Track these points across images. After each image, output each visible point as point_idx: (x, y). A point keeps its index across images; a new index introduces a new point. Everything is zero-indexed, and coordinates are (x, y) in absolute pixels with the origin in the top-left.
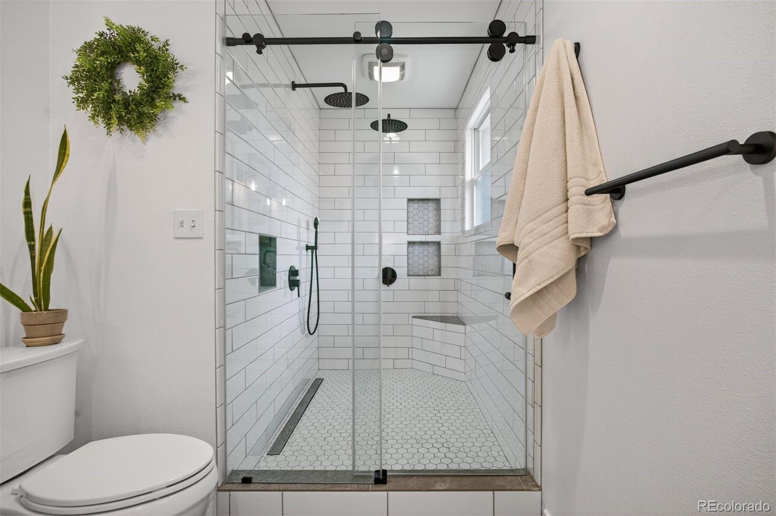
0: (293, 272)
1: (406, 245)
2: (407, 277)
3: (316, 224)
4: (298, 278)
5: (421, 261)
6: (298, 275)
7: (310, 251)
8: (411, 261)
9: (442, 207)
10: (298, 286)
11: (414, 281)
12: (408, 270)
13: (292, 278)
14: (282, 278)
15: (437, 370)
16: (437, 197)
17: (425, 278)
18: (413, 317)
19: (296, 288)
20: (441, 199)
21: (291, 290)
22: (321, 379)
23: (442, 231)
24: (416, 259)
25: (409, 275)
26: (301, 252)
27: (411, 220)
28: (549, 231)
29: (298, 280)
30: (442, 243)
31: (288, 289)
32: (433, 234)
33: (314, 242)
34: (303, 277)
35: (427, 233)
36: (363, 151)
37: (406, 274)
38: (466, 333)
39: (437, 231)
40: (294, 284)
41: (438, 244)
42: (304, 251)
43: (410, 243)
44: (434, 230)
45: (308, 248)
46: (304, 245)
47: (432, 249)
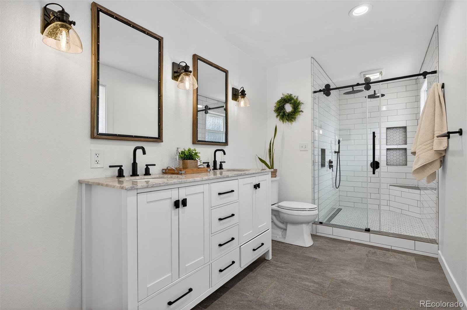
0: (331, 162)
1: (386, 150)
2: (386, 166)
3: (339, 143)
4: (332, 164)
5: (395, 158)
6: (332, 163)
7: (336, 154)
8: (388, 158)
9: (408, 130)
10: (332, 167)
11: (390, 168)
12: (387, 162)
13: (330, 164)
14: (327, 164)
15: (404, 212)
16: (405, 126)
17: (397, 167)
18: (390, 185)
19: (332, 168)
20: (407, 127)
21: (330, 169)
22: (340, 209)
23: (407, 143)
24: (392, 157)
25: (387, 165)
26: (332, 154)
27: (388, 138)
28: (426, 148)
29: (333, 165)
30: (407, 149)
31: (329, 168)
32: (402, 145)
33: (338, 149)
34: (334, 164)
35: (398, 144)
36: (361, 107)
37: (386, 165)
38: (421, 194)
39: (405, 142)
40: (331, 166)
41: (406, 149)
42: (334, 154)
43: (388, 149)
44: (403, 142)
45: (335, 152)
46: (334, 151)
47: (402, 152)
